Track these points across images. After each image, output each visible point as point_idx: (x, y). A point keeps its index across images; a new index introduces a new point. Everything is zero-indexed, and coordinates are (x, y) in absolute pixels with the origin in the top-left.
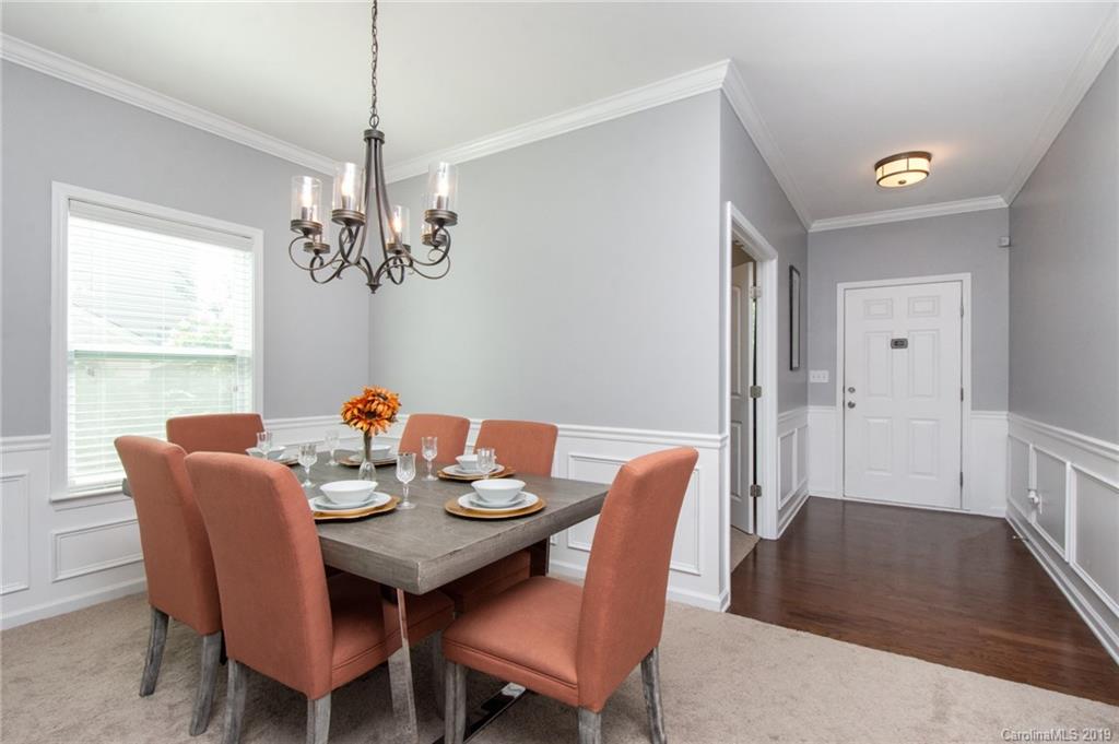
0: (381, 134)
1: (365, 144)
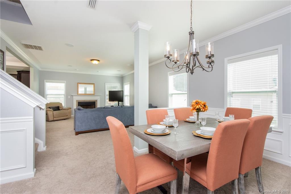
0: (193, 32)
1: (189, 35)
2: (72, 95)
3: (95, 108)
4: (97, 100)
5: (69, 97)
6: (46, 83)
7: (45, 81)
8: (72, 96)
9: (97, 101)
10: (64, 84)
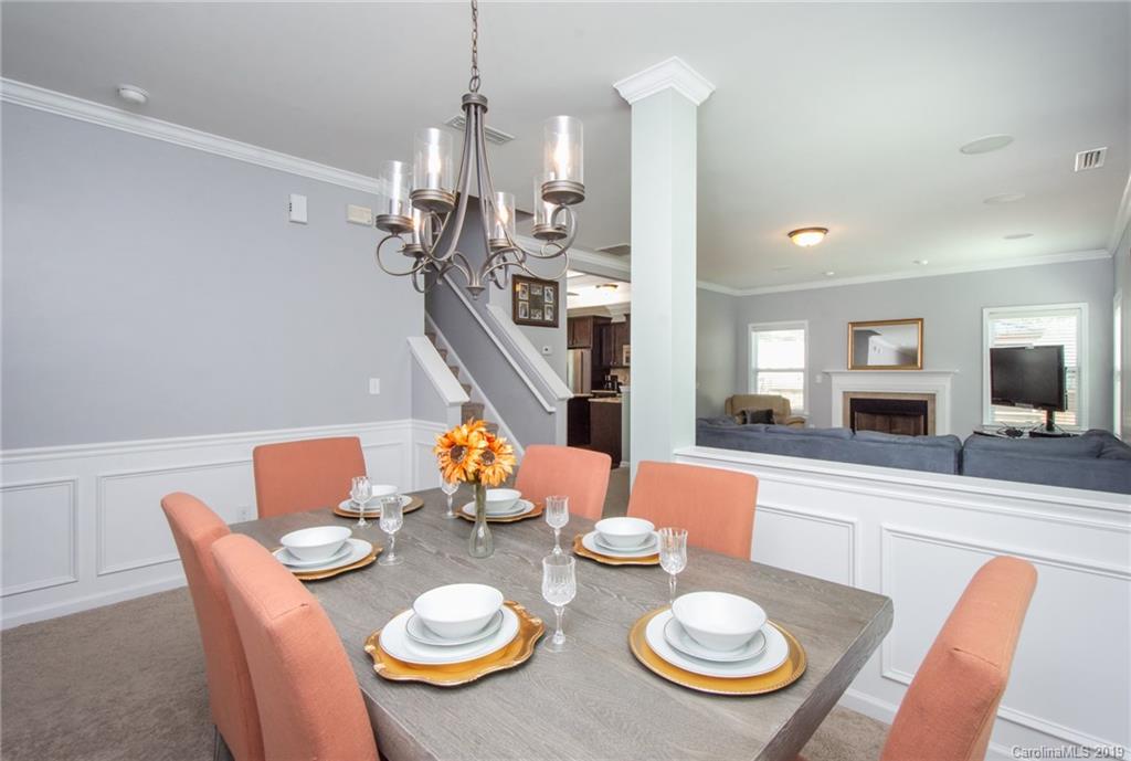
0: (484, 100)
2: (827, 371)
3: (926, 433)
4: (933, 396)
5: (819, 379)
6: (754, 334)
7: (750, 326)
8: (827, 373)
9: (934, 400)
10: (803, 331)
